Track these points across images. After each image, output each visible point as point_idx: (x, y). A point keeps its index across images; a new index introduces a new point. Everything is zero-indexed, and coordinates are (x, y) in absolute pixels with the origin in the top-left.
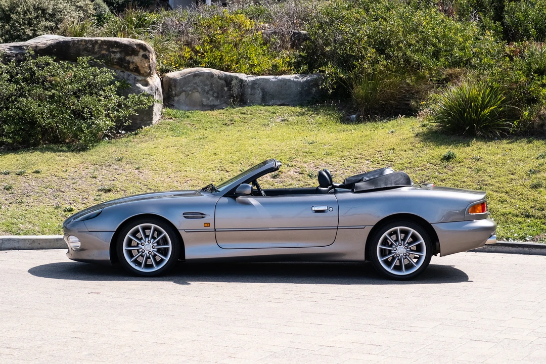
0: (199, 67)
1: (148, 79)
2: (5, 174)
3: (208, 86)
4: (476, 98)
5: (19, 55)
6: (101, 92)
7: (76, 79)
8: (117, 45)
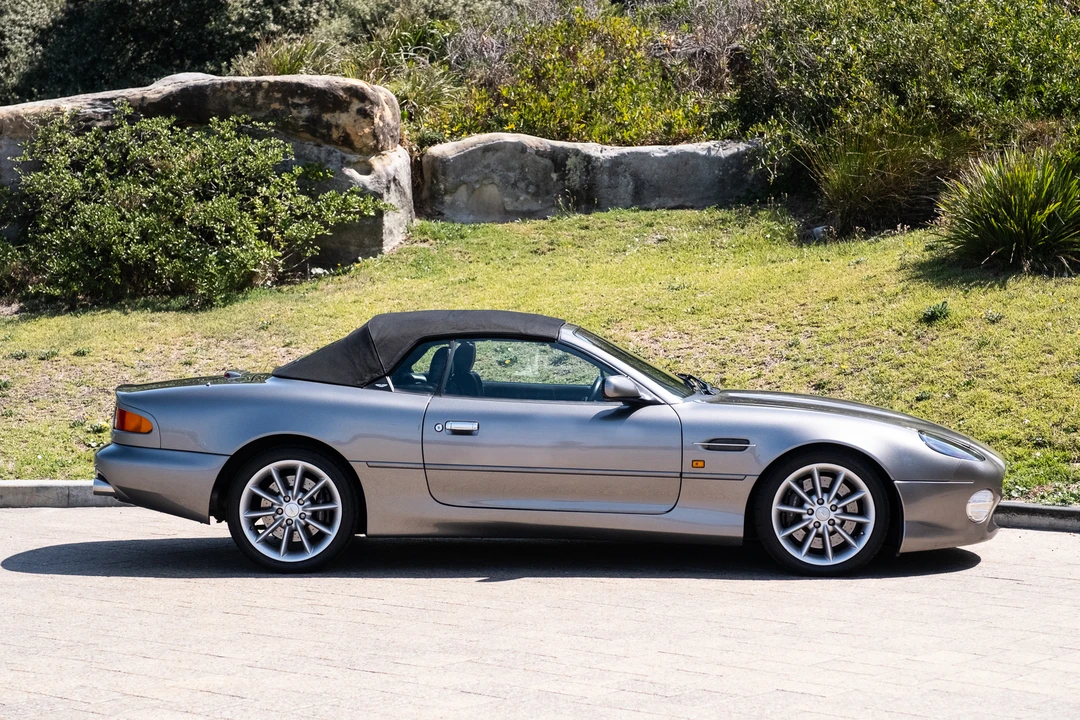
0: (503, 131)
1: (374, 160)
2: (18, 357)
3: (514, 171)
4: (1024, 185)
7: (205, 163)
8: (303, 91)
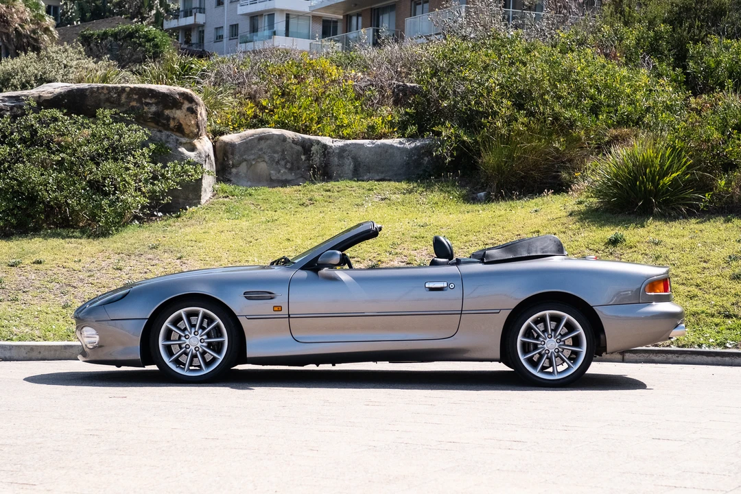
0: (266, 127)
1: (196, 142)
3: (278, 153)
4: (652, 161)
5: (15, 109)
6: (130, 158)
7: (94, 138)
8: (153, 94)
